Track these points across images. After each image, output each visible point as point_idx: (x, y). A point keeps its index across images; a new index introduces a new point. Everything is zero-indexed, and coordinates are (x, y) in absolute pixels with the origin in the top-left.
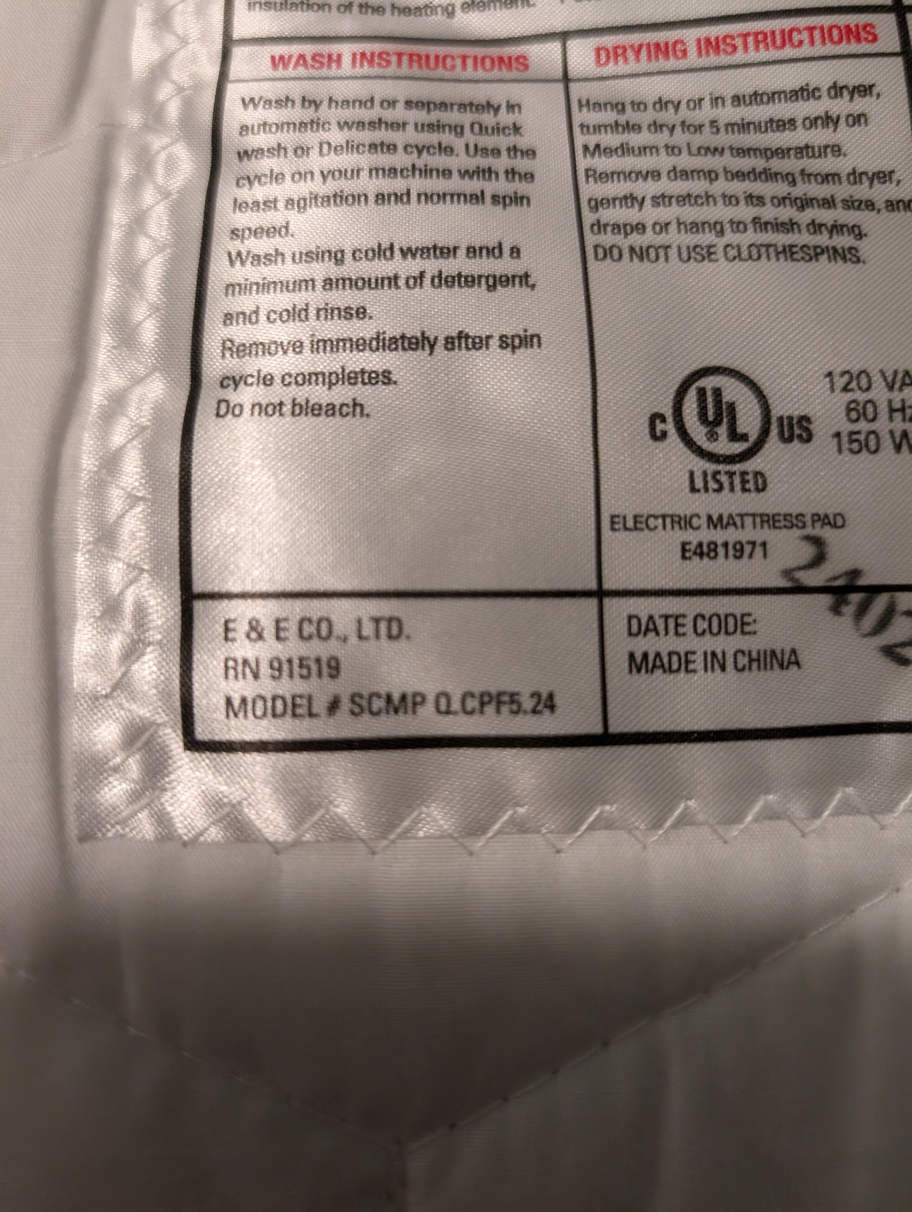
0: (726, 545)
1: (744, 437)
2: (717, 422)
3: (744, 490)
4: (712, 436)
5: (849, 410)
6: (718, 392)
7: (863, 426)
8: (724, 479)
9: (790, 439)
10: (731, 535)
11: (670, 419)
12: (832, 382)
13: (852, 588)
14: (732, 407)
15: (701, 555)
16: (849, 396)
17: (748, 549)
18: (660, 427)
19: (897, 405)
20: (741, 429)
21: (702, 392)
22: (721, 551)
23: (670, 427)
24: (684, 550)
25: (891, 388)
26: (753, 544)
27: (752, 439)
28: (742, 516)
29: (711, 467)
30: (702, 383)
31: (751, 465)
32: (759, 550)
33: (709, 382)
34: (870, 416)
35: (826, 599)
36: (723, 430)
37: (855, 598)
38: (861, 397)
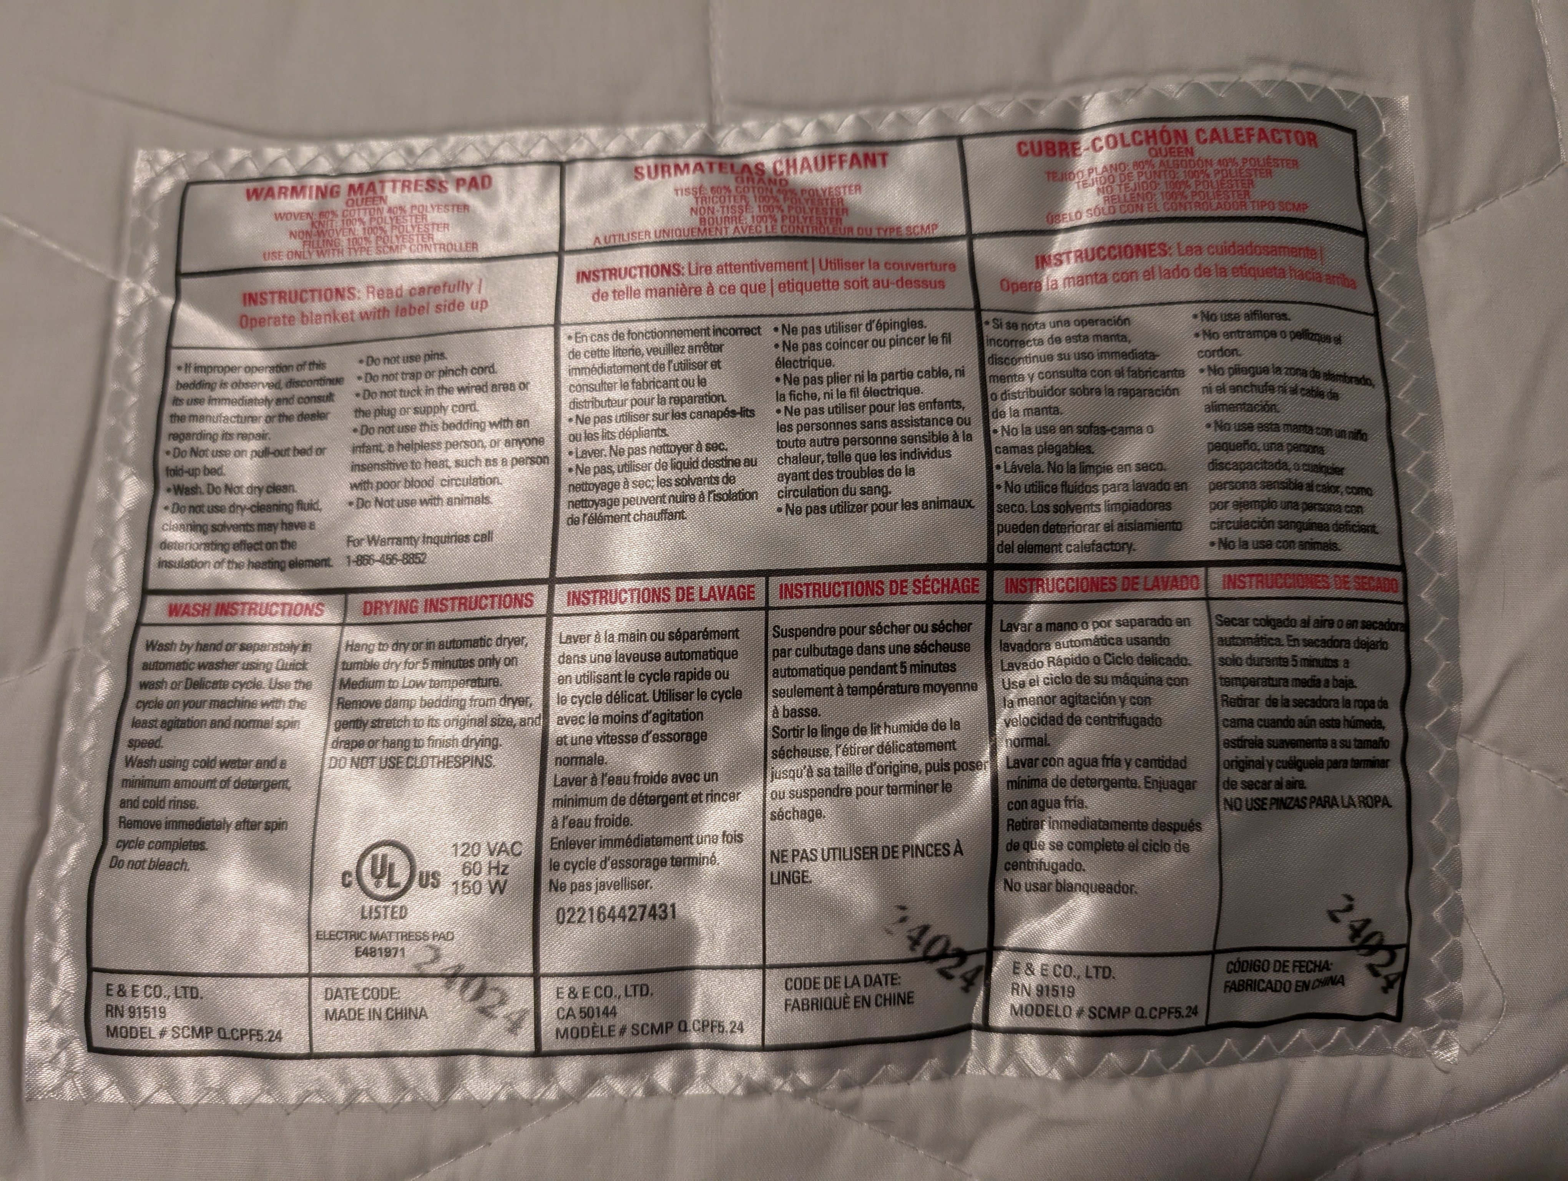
0: (380, 949)
1: (397, 885)
2: (381, 876)
3: (393, 917)
4: (377, 885)
5: (464, 868)
6: (384, 857)
7: (472, 878)
8: (382, 911)
9: (425, 886)
10: (383, 944)
11: (354, 874)
12: (456, 850)
13: (455, 976)
14: (392, 865)
15: (367, 955)
16: (464, 859)
17: (393, 952)
18: (348, 879)
19: (494, 864)
20: (396, 880)
21: (375, 858)
22: (378, 952)
23: (353, 879)
24: (357, 952)
25: (492, 854)
26: (396, 949)
27: (402, 885)
28: (391, 933)
29: (375, 903)
30: (374, 852)
31: (398, 903)
32: (399, 953)
33: (380, 851)
34: (477, 871)
35: (440, 982)
36: (384, 881)
37: (460, 981)
38: (472, 859)
